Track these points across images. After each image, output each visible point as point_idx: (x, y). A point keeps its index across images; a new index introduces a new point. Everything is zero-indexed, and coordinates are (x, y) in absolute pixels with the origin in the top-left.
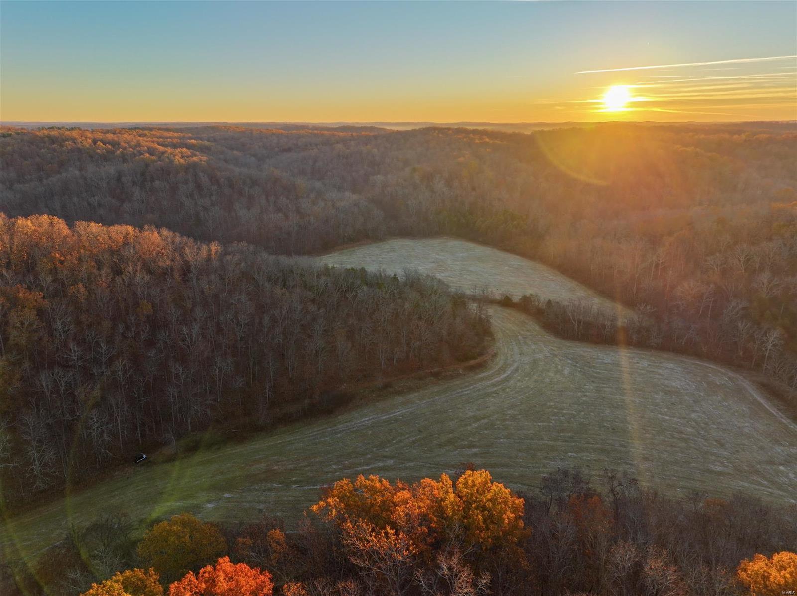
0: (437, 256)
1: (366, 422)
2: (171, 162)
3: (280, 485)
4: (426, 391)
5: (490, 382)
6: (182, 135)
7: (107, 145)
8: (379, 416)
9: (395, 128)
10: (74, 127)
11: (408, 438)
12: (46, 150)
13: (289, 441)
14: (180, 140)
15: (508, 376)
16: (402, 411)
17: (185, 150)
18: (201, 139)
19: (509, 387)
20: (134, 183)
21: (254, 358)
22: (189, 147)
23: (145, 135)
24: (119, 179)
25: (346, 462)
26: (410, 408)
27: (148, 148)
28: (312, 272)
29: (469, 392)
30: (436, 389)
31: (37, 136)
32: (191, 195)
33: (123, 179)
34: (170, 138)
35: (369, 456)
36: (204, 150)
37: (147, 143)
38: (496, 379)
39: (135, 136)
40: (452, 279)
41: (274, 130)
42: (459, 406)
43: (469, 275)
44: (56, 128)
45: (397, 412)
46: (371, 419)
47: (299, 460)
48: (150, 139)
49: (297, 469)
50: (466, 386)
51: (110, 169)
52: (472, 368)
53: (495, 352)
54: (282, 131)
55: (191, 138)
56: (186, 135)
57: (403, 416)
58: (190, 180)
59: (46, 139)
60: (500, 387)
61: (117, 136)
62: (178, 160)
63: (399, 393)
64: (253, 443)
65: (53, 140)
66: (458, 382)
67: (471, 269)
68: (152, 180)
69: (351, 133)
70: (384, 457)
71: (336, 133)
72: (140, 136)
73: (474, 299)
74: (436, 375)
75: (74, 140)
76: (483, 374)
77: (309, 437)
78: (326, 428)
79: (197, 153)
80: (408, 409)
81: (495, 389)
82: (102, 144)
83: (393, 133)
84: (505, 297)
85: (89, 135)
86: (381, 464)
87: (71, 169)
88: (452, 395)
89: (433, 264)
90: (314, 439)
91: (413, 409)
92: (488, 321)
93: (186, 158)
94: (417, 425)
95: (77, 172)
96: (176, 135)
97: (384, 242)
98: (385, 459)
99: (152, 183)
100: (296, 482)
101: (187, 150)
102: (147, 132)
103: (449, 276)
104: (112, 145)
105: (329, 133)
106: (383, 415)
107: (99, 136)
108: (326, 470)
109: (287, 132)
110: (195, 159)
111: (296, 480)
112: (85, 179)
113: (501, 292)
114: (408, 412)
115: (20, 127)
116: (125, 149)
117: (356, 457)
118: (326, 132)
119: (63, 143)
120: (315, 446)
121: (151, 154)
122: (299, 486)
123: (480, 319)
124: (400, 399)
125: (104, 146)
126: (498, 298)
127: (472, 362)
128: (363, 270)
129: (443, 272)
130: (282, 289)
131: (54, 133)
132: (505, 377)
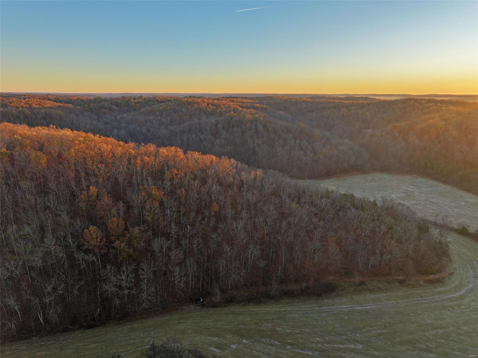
0: (407, 188)
1: (344, 309)
2: (244, 117)
3: (279, 343)
4: (393, 293)
5: (447, 297)
6: (253, 101)
7: (214, 106)
8: (354, 306)
9: (383, 98)
10: (200, 96)
11: (375, 330)
12: (185, 108)
13: (289, 311)
14: (251, 104)
15: (463, 294)
16: (372, 306)
17: (252, 110)
18: (263, 104)
19: (464, 305)
20: (223, 128)
21: (273, 249)
22: (256, 108)
23: (233, 101)
24: (216, 125)
25: (327, 338)
26: (379, 305)
27: (234, 109)
28: (317, 194)
29: (428, 301)
30: (400, 293)
31: (182, 101)
32: (252, 137)
33: (218, 126)
34: (247, 103)
35: (344, 337)
36: (263, 110)
37: (234, 106)
38: (452, 295)
39: (228, 102)
40: (417, 207)
41: (305, 99)
42: (419, 312)
43: (431, 205)
44: (192, 97)
45: (368, 306)
46: (348, 307)
47: (294, 327)
48: (236, 103)
49: (292, 334)
50: (427, 296)
51: (213, 120)
52: (431, 282)
53: (452, 271)
54: (309, 99)
55: (258, 103)
56: (255, 101)
57: (372, 310)
58: (253, 128)
59: (186, 103)
60: (456, 303)
61: (220, 102)
62: (248, 116)
63: (371, 291)
64: (266, 306)
65: (189, 103)
66: (419, 291)
67: (433, 200)
68: (233, 127)
69: (352, 101)
70: (355, 341)
71: (343, 101)
72: (231, 102)
73: (436, 225)
74: (401, 282)
75: (198, 103)
76: (441, 289)
77: (303, 311)
78: (315, 307)
79: (259, 112)
80: (377, 305)
81: (451, 303)
82: (211, 106)
83: (381, 101)
84: (463, 228)
85: (206, 101)
86: (352, 346)
87: (194, 119)
88: (413, 301)
89: (404, 194)
90: (306, 313)
91: (381, 306)
92: (447, 245)
93: (252, 115)
94: (383, 320)
95: (197, 121)
96: (250, 101)
97: (369, 175)
98: (356, 343)
99: (232, 128)
100: (290, 344)
101: (254, 110)
102: (234, 99)
103: (416, 205)
104: (216, 107)
105: (338, 101)
106: (357, 306)
107: (211, 101)
108: (312, 341)
109: (312, 100)
110: (257, 116)
111: (290, 342)
112: (200, 124)
113: (458, 222)
114: (376, 307)
115: (176, 96)
116: (222, 108)
117: (334, 335)
118: (336, 101)
119: (193, 105)
120: (306, 319)
121: (235, 112)
122: (292, 348)
123: (440, 242)
124: (372, 296)
125: (212, 107)
126: (456, 226)
127: (432, 277)
128: (352, 196)
129: (411, 201)
130: (296, 204)
131: (190, 100)
132: (461, 295)
